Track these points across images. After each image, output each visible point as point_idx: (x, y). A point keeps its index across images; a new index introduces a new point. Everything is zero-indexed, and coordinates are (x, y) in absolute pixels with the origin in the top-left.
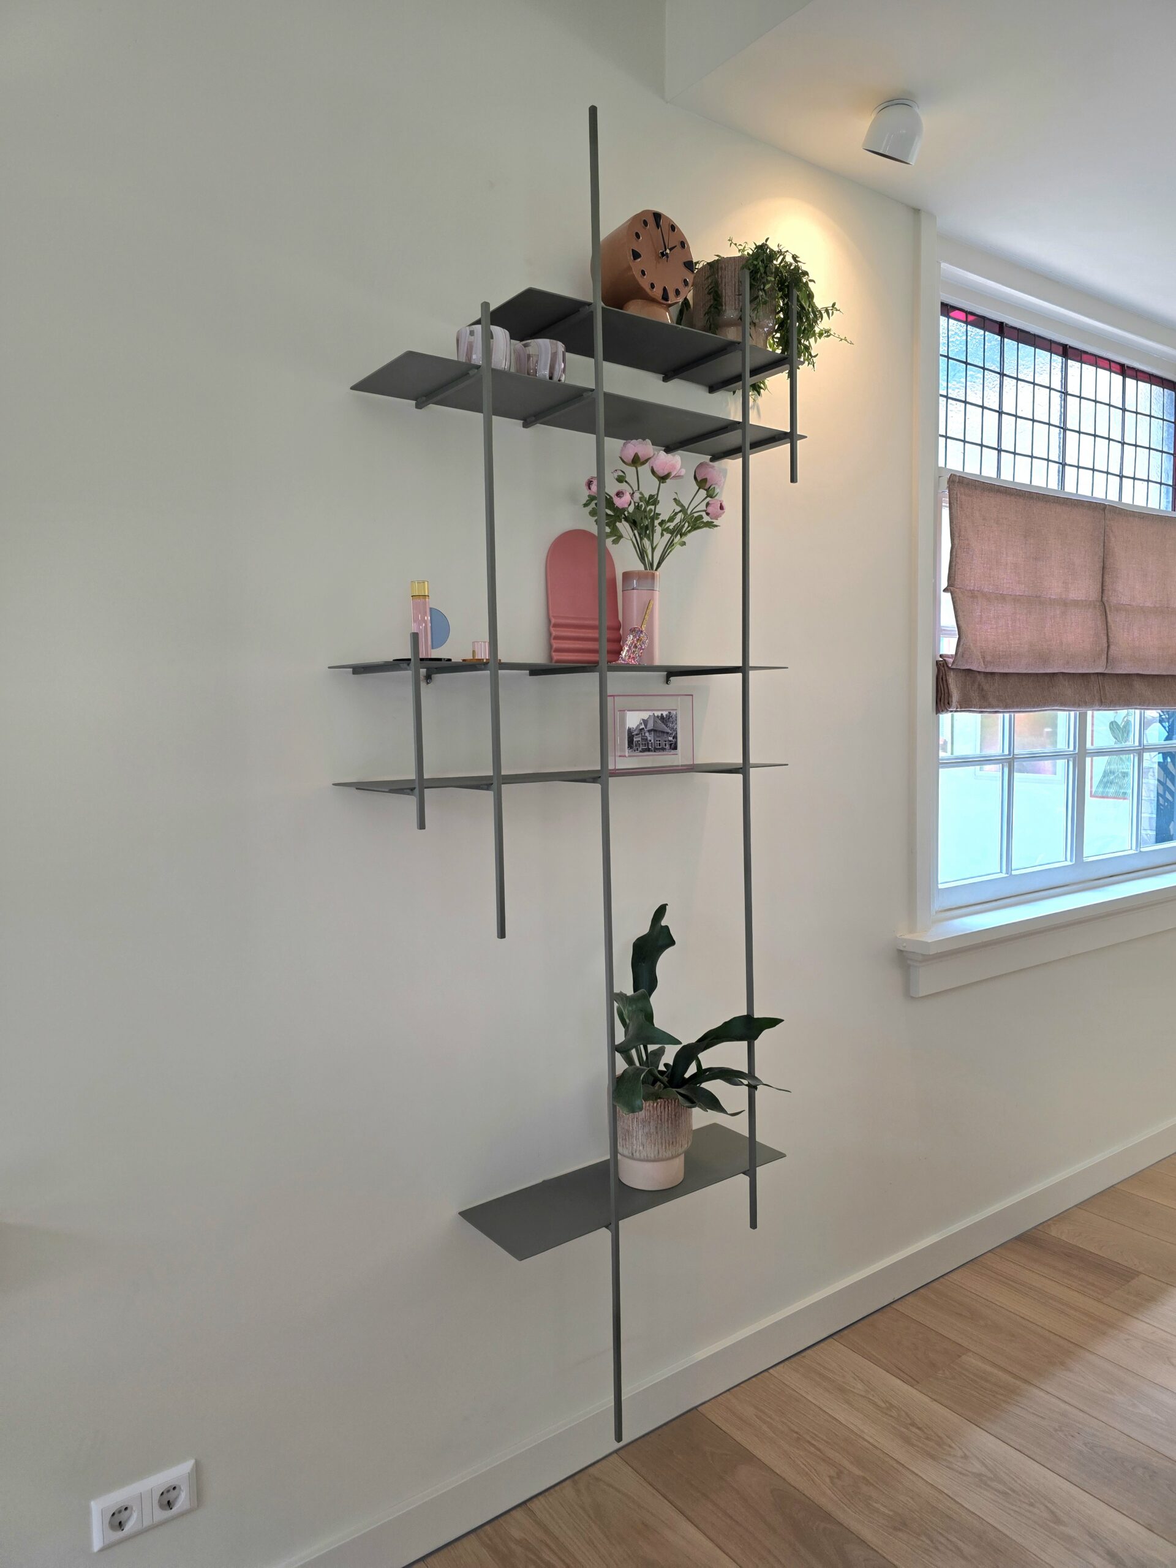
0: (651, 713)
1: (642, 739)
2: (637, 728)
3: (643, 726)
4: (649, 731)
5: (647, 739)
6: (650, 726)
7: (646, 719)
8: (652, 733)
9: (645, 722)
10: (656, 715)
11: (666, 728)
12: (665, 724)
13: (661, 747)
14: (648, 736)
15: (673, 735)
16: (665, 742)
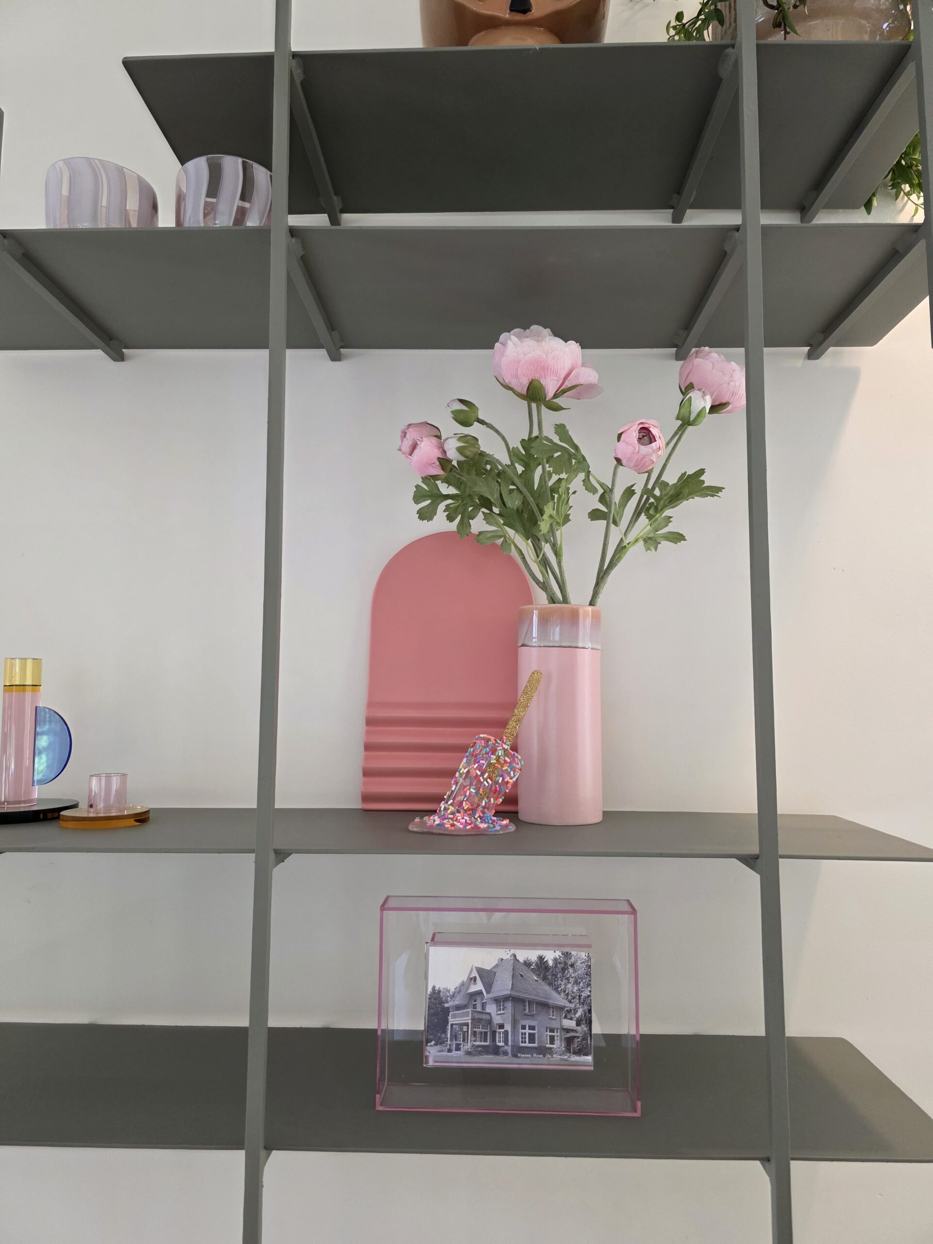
0: (505, 954)
1: (473, 1019)
2: (458, 991)
3: (479, 986)
4: (497, 1001)
5: (490, 1022)
6: (503, 985)
7: (488, 967)
8: (509, 1005)
9: (487, 976)
10: (521, 958)
11: (554, 994)
12: (550, 984)
13: (535, 1045)
14: (493, 1014)
15: (578, 1014)
16: (552, 1030)
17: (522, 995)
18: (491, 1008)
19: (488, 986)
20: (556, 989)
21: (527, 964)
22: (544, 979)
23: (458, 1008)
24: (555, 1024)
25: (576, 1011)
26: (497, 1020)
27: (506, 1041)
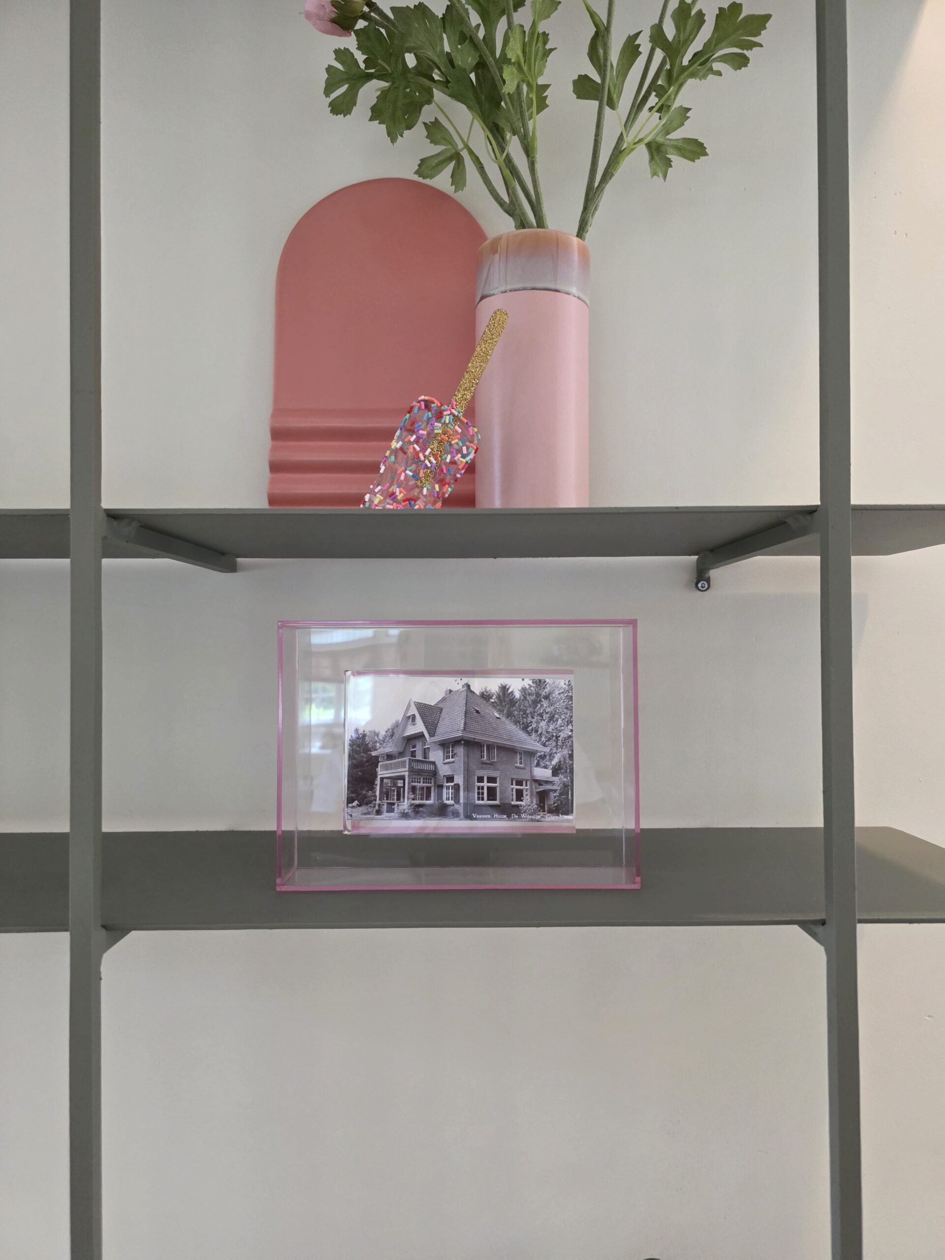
0: (456, 684)
1: (412, 771)
2: (390, 734)
3: (419, 727)
4: (445, 745)
5: (435, 773)
6: (453, 725)
7: (432, 702)
9: (430, 714)
10: (477, 689)
11: (522, 735)
12: (516, 722)
13: (497, 802)
14: (439, 764)
15: (554, 762)
16: (519, 783)
17: (478, 737)
18: (437, 756)
19: (432, 728)
20: (525, 728)
21: (486, 696)
22: (509, 715)
23: (390, 757)
24: (524, 775)
25: (551, 756)
26: (444, 770)
27: (456, 798)
